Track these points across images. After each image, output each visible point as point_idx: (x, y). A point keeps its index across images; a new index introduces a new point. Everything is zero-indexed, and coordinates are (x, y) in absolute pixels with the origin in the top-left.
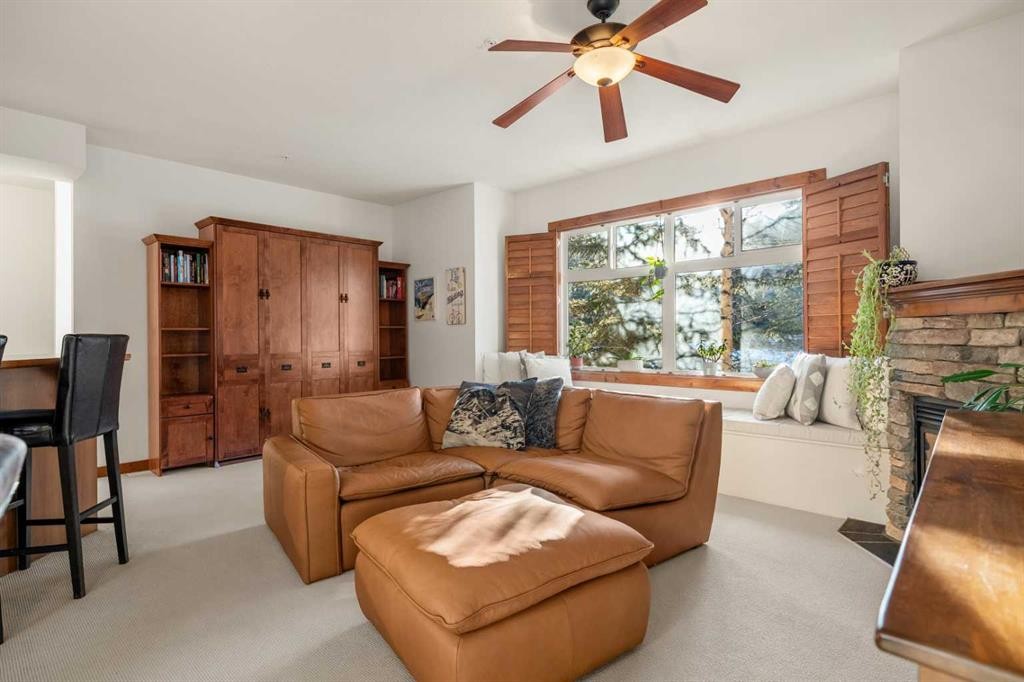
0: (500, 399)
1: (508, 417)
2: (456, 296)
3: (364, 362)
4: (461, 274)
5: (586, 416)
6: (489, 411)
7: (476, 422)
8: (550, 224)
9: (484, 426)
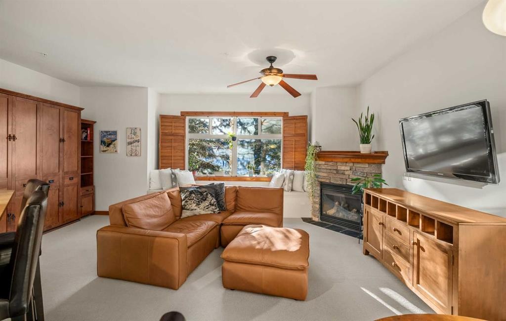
0: (205, 193)
1: (211, 200)
2: (134, 142)
3: (73, 178)
4: (138, 131)
5: (237, 196)
6: (202, 199)
7: (198, 205)
8: (181, 112)
9: (202, 205)
